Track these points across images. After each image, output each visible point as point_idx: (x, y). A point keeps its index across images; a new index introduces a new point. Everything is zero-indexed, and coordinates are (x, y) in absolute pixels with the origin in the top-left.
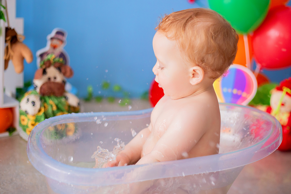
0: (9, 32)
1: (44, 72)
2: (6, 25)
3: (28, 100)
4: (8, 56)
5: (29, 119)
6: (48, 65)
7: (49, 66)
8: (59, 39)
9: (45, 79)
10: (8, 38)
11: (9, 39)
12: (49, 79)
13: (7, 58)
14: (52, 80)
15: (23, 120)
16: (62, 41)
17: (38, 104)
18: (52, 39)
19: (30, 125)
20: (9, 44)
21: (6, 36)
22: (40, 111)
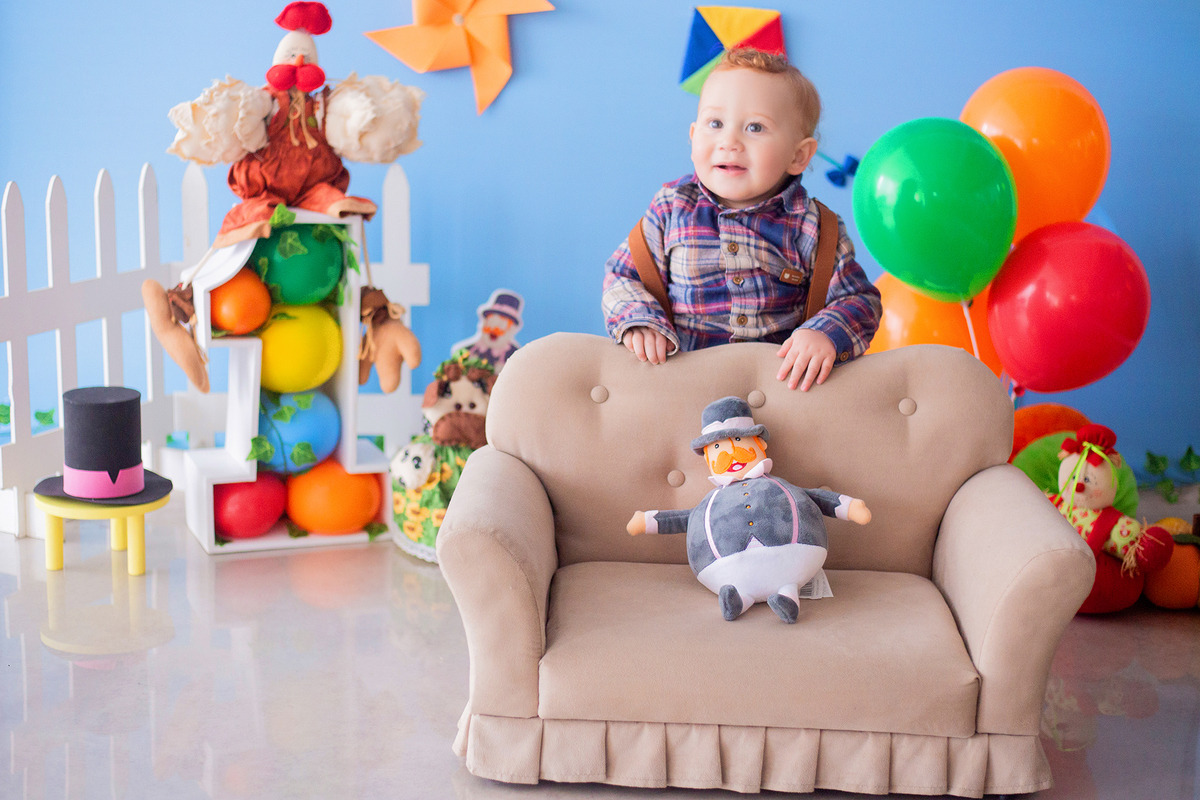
0: (370, 296)
1: (444, 390)
2: (364, 282)
3: (406, 454)
4: (366, 353)
5: (408, 500)
6: (452, 373)
7: (456, 378)
8: (503, 315)
9: (447, 406)
10: (366, 312)
11: (369, 315)
12: (458, 407)
13: (364, 357)
14: (466, 409)
15: (397, 502)
16: (515, 321)
17: (428, 463)
18: (487, 314)
19: (408, 514)
20: (368, 325)
21: (363, 307)
22: (430, 480)
